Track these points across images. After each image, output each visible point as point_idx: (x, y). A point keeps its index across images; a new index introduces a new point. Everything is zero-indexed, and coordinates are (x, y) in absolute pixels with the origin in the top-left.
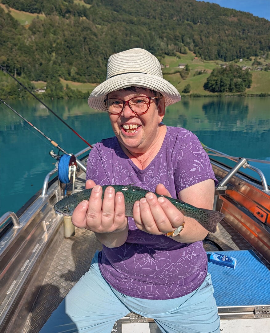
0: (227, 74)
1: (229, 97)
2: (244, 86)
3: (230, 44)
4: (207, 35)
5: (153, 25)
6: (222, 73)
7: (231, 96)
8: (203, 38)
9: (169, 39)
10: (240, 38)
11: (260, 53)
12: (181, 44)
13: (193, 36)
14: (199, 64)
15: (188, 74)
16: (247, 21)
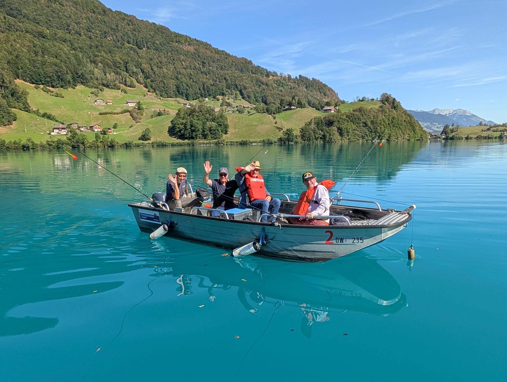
0: (197, 116)
1: (205, 145)
2: (220, 131)
3: (190, 78)
4: (159, 64)
5: (78, 43)
6: (190, 114)
7: (206, 144)
8: (155, 69)
9: (106, 65)
10: (202, 72)
11: (227, 91)
12: (125, 73)
13: (141, 64)
14: (154, 101)
15: (142, 115)
16: (206, 52)
